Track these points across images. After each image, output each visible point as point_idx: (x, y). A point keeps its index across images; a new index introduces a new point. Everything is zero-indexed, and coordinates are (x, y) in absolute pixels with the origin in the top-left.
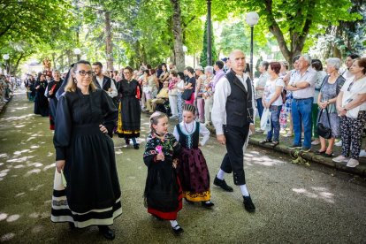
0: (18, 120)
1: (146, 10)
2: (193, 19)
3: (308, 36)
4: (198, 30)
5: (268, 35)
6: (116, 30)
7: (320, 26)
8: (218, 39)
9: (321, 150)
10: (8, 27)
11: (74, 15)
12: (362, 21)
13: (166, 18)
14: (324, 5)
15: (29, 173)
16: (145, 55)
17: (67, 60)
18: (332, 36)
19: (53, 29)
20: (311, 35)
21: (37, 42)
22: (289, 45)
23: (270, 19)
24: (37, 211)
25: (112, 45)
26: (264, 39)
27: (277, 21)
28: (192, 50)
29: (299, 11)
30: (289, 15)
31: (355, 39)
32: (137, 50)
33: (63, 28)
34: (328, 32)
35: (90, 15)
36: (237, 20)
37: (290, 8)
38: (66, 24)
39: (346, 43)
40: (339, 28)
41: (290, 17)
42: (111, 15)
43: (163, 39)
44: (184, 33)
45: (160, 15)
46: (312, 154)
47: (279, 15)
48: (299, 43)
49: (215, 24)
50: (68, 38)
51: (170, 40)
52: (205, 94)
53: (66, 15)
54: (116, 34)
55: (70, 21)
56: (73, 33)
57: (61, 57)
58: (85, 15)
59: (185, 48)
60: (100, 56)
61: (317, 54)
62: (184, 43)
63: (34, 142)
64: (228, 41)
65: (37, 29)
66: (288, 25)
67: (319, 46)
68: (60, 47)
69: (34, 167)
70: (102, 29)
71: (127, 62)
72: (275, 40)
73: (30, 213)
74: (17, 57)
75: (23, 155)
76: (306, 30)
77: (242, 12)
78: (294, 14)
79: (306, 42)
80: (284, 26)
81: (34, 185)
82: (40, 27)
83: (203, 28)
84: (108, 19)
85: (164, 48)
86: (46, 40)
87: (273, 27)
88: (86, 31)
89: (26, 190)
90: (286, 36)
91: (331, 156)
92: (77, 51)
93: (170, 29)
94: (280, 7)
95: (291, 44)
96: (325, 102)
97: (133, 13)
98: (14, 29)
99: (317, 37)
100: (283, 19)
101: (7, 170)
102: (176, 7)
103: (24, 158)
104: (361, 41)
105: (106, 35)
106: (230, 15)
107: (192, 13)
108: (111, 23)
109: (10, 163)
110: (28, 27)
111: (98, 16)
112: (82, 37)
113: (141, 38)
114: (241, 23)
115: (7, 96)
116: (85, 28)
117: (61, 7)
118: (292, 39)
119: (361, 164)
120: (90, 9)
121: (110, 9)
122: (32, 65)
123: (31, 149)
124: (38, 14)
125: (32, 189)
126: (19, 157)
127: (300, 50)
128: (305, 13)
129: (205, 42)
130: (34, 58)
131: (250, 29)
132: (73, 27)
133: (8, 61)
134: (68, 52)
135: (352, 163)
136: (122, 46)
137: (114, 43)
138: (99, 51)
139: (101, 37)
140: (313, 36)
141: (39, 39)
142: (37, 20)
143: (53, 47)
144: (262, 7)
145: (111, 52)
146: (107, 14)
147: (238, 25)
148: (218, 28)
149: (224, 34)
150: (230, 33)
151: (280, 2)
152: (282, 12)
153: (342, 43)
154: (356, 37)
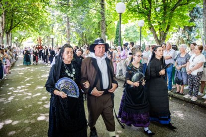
0: (20, 70)
1: (88, 17)
2: (111, 22)
4: (113, 28)
5: (148, 31)
6: (72, 26)
7: (174, 28)
8: (123, 33)
9: (177, 91)
10: (18, 24)
11: (52, 19)
12: (195, 27)
13: (97, 22)
14: (177, 18)
15: (25, 98)
16: (86, 40)
17: (47, 41)
18: (180, 33)
19: (41, 25)
20: (170, 33)
21: (32, 31)
22: (159, 37)
23: (150, 24)
24: (28, 119)
25: (70, 34)
26: (146, 34)
27: (153, 25)
28: (110, 38)
29: (164, 20)
30: (159, 22)
31: (192, 35)
32: (82, 37)
33: (46, 24)
34: (178, 31)
35: (59, 19)
36: (133, 24)
37: (160, 19)
38: (47, 23)
39: (187, 37)
40: (184, 29)
41: (159, 23)
42: (70, 19)
43: (96, 32)
44: (106, 29)
45: (94, 20)
46: (172, 93)
47: (154, 22)
48: (164, 36)
50: (48, 30)
51: (99, 33)
52: (117, 60)
53: (47, 18)
54: (72, 28)
55: (49, 21)
56: (51, 27)
57: (44, 39)
58: (57, 19)
59: (106, 37)
60: (63, 39)
61: (173, 42)
62: (106, 34)
63: (28, 82)
64: (128, 34)
65: (32, 25)
66: (158, 27)
67: (174, 38)
68: (44, 34)
69: (27, 95)
70: (65, 26)
71: (77, 43)
72: (152, 35)
73: (24, 120)
74: (22, 38)
75: (22, 89)
76: (167, 29)
77: (135, 20)
78: (161, 22)
79: (167, 36)
80: (156, 27)
81: (27, 105)
82: (34, 24)
83: (116, 27)
84: (68, 21)
85: (96, 36)
86: (37, 30)
87: (151, 28)
88: (57, 27)
89: (23, 108)
90: (158, 33)
91: (182, 94)
92: (52, 36)
93: (99, 27)
94: (155, 18)
95: (160, 37)
96: (180, 66)
97: (81, 19)
98: (21, 24)
99: (173, 33)
100: (156, 24)
101: (13, 97)
102: (103, 16)
103: (23, 90)
104: (195, 36)
105: (67, 29)
106: (129, 21)
107: (110, 20)
108: (70, 23)
109: (15, 93)
110: (28, 24)
111: (64, 19)
112: (55, 29)
113: (84, 31)
114: (135, 26)
115: (15, 58)
116: (57, 25)
117: (45, 14)
118: (160, 34)
119: (198, 99)
120: (60, 16)
121: (69, 16)
122: (29, 42)
123: (26, 86)
124: (33, 17)
125: (26, 107)
126: (20, 90)
127: (165, 40)
128: (167, 21)
129: (117, 34)
130: (30, 39)
131: (139, 28)
132: (50, 25)
133: (17, 40)
134: (48, 37)
135: (194, 99)
136: (75, 35)
137: (71, 33)
138: (63, 37)
139: (64, 30)
140: (171, 33)
141: (33, 29)
142: (33, 20)
143: (40, 34)
144: (145, 18)
145: (69, 37)
146: (68, 18)
147: (133, 26)
148: (123, 27)
149: (126, 30)
150: (129, 30)
151: (155, 16)
152: (156, 21)
153: (185, 37)
154: (192, 34)
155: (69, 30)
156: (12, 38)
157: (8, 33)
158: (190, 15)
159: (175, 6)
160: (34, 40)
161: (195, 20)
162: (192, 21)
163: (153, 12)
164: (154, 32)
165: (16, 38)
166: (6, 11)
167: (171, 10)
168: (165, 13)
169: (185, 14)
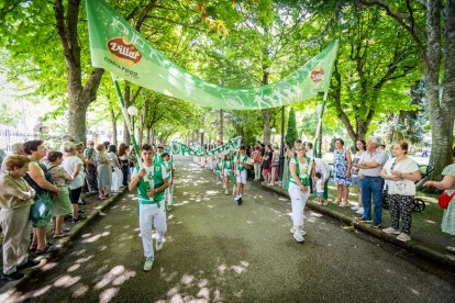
3: (372, 122)
5: (337, 121)
7: (382, 115)
12: (422, 111)
14: (386, 98)
18: (394, 123)
20: (374, 122)
22: (355, 130)
23: (339, 109)
25: (223, 127)
27: (345, 111)
29: (363, 103)
30: (355, 107)
34: (390, 119)
36: (313, 111)
37: (356, 101)
39: (408, 128)
40: (401, 116)
47: (346, 106)
48: (363, 127)
49: (297, 114)
61: (381, 136)
62: (274, 126)
64: (308, 125)
66: (354, 114)
67: (382, 130)
72: (344, 125)
74: (167, 134)
76: (370, 117)
78: (359, 105)
79: (370, 127)
80: (350, 114)
86: (183, 123)
87: (341, 115)
90: (353, 122)
92: (201, 130)
94: (347, 100)
95: (357, 128)
99: (380, 123)
100: (350, 110)
106: (306, 107)
112: (206, 122)
118: (357, 124)
127: (365, 132)
128: (368, 104)
129: (289, 125)
134: (197, 131)
139: (216, 122)
140: (377, 122)
141: (179, 122)
143: (187, 127)
144: (332, 101)
148: (299, 116)
149: (305, 120)
151: (347, 97)
152: (350, 104)
153: (404, 128)
154: (417, 123)
155: (222, 121)
156: (155, 133)
157: (149, 128)
158: (412, 92)
159: (383, 81)
161: (423, 100)
162: (416, 102)
163: (344, 92)
164: (347, 121)
165: (160, 134)
166: (147, 102)
167: (376, 87)
168: (364, 91)
169: (400, 92)
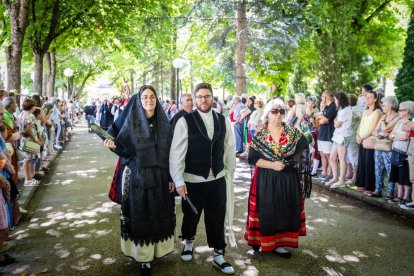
160: (116, 79)
165: (68, 72)
